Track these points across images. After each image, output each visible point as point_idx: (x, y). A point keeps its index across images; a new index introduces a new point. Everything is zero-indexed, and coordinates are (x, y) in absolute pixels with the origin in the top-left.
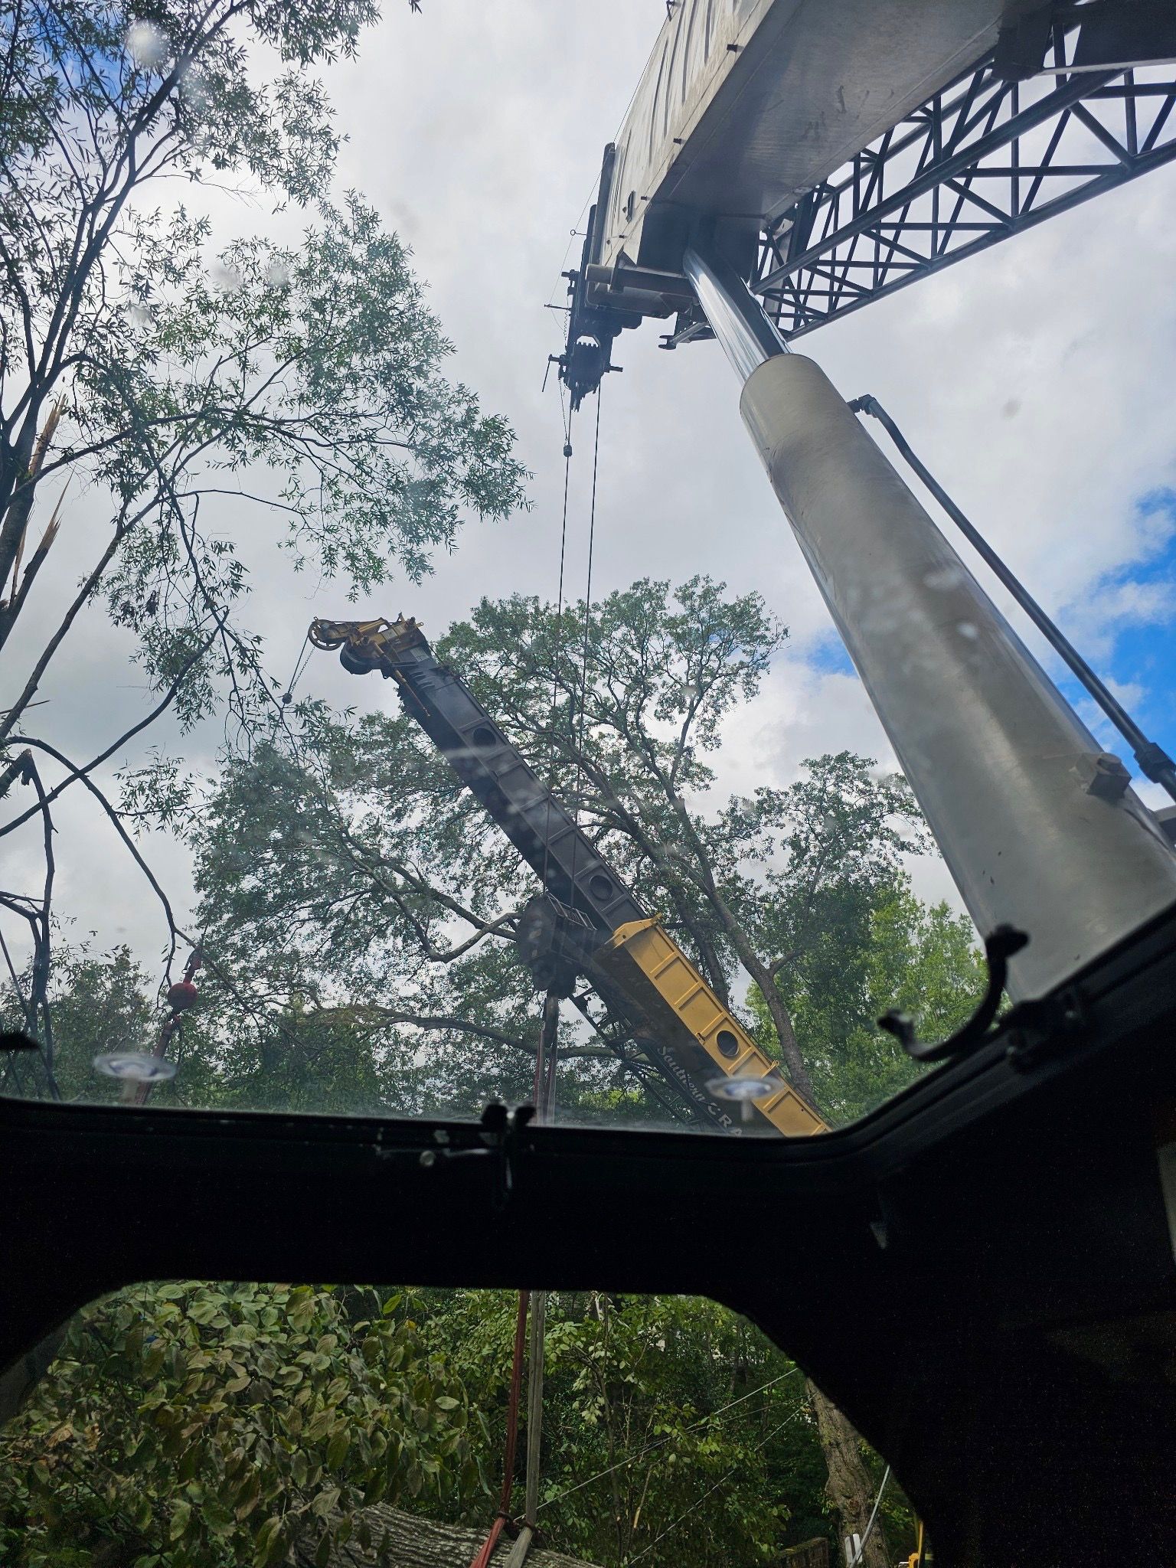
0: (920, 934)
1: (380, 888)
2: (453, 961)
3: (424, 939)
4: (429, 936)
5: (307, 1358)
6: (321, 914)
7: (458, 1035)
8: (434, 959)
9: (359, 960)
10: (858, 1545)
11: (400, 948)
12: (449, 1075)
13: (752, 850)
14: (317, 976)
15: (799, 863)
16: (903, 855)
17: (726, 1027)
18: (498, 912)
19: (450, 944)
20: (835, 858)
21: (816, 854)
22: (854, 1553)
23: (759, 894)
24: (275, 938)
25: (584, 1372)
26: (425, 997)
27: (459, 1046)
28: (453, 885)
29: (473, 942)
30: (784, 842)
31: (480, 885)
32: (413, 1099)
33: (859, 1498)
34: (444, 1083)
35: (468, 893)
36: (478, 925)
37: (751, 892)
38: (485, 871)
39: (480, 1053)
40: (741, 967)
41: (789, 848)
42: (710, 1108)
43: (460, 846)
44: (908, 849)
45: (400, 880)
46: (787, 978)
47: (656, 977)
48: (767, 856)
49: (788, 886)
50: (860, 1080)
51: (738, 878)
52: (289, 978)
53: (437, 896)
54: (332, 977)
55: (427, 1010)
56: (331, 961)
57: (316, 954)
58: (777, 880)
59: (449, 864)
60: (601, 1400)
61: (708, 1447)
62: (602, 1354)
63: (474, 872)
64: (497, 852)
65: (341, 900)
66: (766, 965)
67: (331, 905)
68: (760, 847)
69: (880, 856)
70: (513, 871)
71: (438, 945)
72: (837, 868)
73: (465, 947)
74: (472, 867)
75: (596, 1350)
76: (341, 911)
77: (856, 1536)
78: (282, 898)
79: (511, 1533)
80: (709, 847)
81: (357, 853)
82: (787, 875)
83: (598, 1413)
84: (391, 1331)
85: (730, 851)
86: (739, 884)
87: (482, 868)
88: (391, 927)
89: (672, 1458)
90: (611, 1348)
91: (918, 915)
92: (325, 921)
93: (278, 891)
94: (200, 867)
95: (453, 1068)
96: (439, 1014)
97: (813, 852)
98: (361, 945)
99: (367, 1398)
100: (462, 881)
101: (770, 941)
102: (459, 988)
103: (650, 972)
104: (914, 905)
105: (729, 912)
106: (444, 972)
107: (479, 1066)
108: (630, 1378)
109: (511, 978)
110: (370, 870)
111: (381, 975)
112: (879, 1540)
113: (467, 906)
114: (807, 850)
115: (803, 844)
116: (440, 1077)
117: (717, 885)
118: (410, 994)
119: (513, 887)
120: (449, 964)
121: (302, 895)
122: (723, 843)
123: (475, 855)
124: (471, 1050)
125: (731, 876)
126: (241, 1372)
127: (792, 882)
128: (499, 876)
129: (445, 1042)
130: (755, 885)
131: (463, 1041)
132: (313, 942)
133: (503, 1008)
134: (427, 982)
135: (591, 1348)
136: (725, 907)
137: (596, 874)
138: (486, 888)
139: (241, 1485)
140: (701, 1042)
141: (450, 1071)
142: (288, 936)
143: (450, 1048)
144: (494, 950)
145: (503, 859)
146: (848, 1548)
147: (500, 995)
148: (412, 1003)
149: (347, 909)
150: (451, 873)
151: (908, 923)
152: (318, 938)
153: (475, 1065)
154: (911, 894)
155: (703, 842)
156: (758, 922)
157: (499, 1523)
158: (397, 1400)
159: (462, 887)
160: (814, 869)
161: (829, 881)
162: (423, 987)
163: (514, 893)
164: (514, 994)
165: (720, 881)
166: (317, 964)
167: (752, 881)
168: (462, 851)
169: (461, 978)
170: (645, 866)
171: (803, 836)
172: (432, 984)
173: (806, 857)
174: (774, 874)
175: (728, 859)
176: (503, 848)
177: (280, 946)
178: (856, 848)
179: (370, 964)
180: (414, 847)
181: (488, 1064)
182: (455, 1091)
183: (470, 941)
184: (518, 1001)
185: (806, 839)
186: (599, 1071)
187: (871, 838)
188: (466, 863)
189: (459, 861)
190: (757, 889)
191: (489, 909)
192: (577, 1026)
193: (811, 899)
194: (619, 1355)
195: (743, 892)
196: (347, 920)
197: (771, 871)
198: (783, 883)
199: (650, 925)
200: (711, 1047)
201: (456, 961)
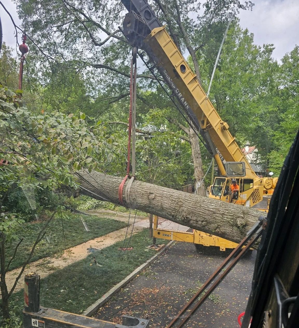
0: (239, 40)
1: (77, 20)
2: (102, 46)
3: (92, 38)
4: (94, 37)
5: (79, 132)
6: (60, 29)
7: (106, 71)
8: (97, 45)
9: (74, 46)
10: (199, 184)
11: (86, 41)
12: (104, 84)
13: (194, 8)
14: (62, 50)
15: (207, 13)
16: (240, 10)
17: (183, 64)
18: (114, 30)
19: (100, 40)
20: (218, 11)
21: (213, 10)
22: (198, 186)
23: (194, 24)
24: (47, 37)
25: (143, 151)
26: (95, 58)
27: (106, 74)
28: (99, 19)
29: (107, 39)
30: (204, 5)
31: (108, 20)
32: (95, 92)
33: (200, 177)
34: (103, 86)
35: (105, 23)
36: (109, 34)
37: (192, 24)
38: (109, 15)
39: (112, 77)
40: (187, 50)
41: (205, 7)
42: (176, 90)
43: (100, 5)
44: (242, 8)
45: (83, 17)
46: (199, 54)
47: (164, 47)
48: (198, 10)
49: (203, 21)
50: (214, 86)
51: (188, 18)
52: (54, 51)
53: (95, 23)
54: (67, 51)
55: (96, 62)
56: (66, 46)
57: (61, 43)
58: (200, 19)
59: (97, 12)
60: (147, 156)
61: (171, 165)
62: (147, 147)
63: (106, 15)
64: (112, 8)
65: (65, 24)
66: (194, 49)
67: (62, 26)
68: (196, 7)
69: (232, 10)
70: (117, 15)
71: (97, 40)
72: (219, 15)
73: (106, 41)
74: (105, 13)
75: (146, 146)
76: (66, 28)
77: (199, 183)
78: (47, 24)
79: (130, 178)
80: (180, 7)
81: (68, 6)
82: (203, 17)
83: (146, 159)
84: (100, 128)
85: (186, 8)
86: (188, 21)
87: (108, 14)
88: (82, 35)
89: (163, 167)
90: (149, 146)
91: (240, 33)
92: (62, 31)
93: (45, 21)
94: (19, 10)
95: (105, 81)
96: (99, 63)
97: (212, 9)
98: (74, 41)
99: (96, 141)
100: (102, 18)
101: (195, 41)
102: (105, 55)
103: (162, 45)
104: (240, 30)
105: (185, 31)
106: (99, 50)
107: (112, 81)
108: (153, 152)
109: (119, 53)
110: (73, 12)
111: (81, 50)
112: (203, 184)
113: (104, 27)
114: (210, 8)
115: (210, 6)
116: (101, 84)
117: (182, 21)
118: (91, 57)
119: (118, 21)
120: (101, 47)
121: (52, 22)
122: (185, 5)
123: (105, 9)
124: (109, 76)
125: (186, 18)
126: (63, 134)
127: (205, 20)
128: (114, 17)
129: (102, 73)
130: (193, 21)
131: (107, 73)
132: (59, 39)
133: (118, 62)
134: (95, 53)
135: (145, 146)
136: (183, 29)
137: (146, 9)
138: (110, 21)
139: (68, 155)
140: (176, 68)
141: (105, 82)
142: (51, 37)
143: (104, 75)
144: (114, 44)
145: (114, 10)
146: (197, 185)
147: (117, 58)
148: (92, 60)
149: (68, 28)
150: (98, 16)
151: (236, 36)
152: (61, 38)
153: (111, 80)
154: (239, 26)
155: (178, 4)
156: (193, 35)
157: (127, 176)
158: (103, 142)
159: (102, 21)
160: (212, 15)
161: (215, 20)
162: (94, 55)
163: (118, 24)
164: (120, 58)
165: (182, 20)
166: (62, 46)
167: (192, 19)
168: (101, 7)
169: (105, 51)
170: (160, 14)
171: (210, 2)
172: (96, 53)
173: (210, 11)
174: (200, 16)
175: (186, 11)
176: (114, 6)
177: (49, 40)
178: (226, 7)
179: (78, 47)
180: (86, 4)
181: (114, 80)
182: (106, 89)
183: (106, 39)
184: (122, 61)
185: (211, 3)
186: (145, 83)
187: (231, 3)
188: (103, 12)
189: (101, 11)
190: (193, 23)
191: (111, 29)
192: (139, 69)
193: (210, 26)
194: (151, 147)
195: (189, 24)
196: (68, 32)
197: (199, 15)
198: (202, 20)
199: (162, 29)
200: (178, 70)
201: (103, 46)
